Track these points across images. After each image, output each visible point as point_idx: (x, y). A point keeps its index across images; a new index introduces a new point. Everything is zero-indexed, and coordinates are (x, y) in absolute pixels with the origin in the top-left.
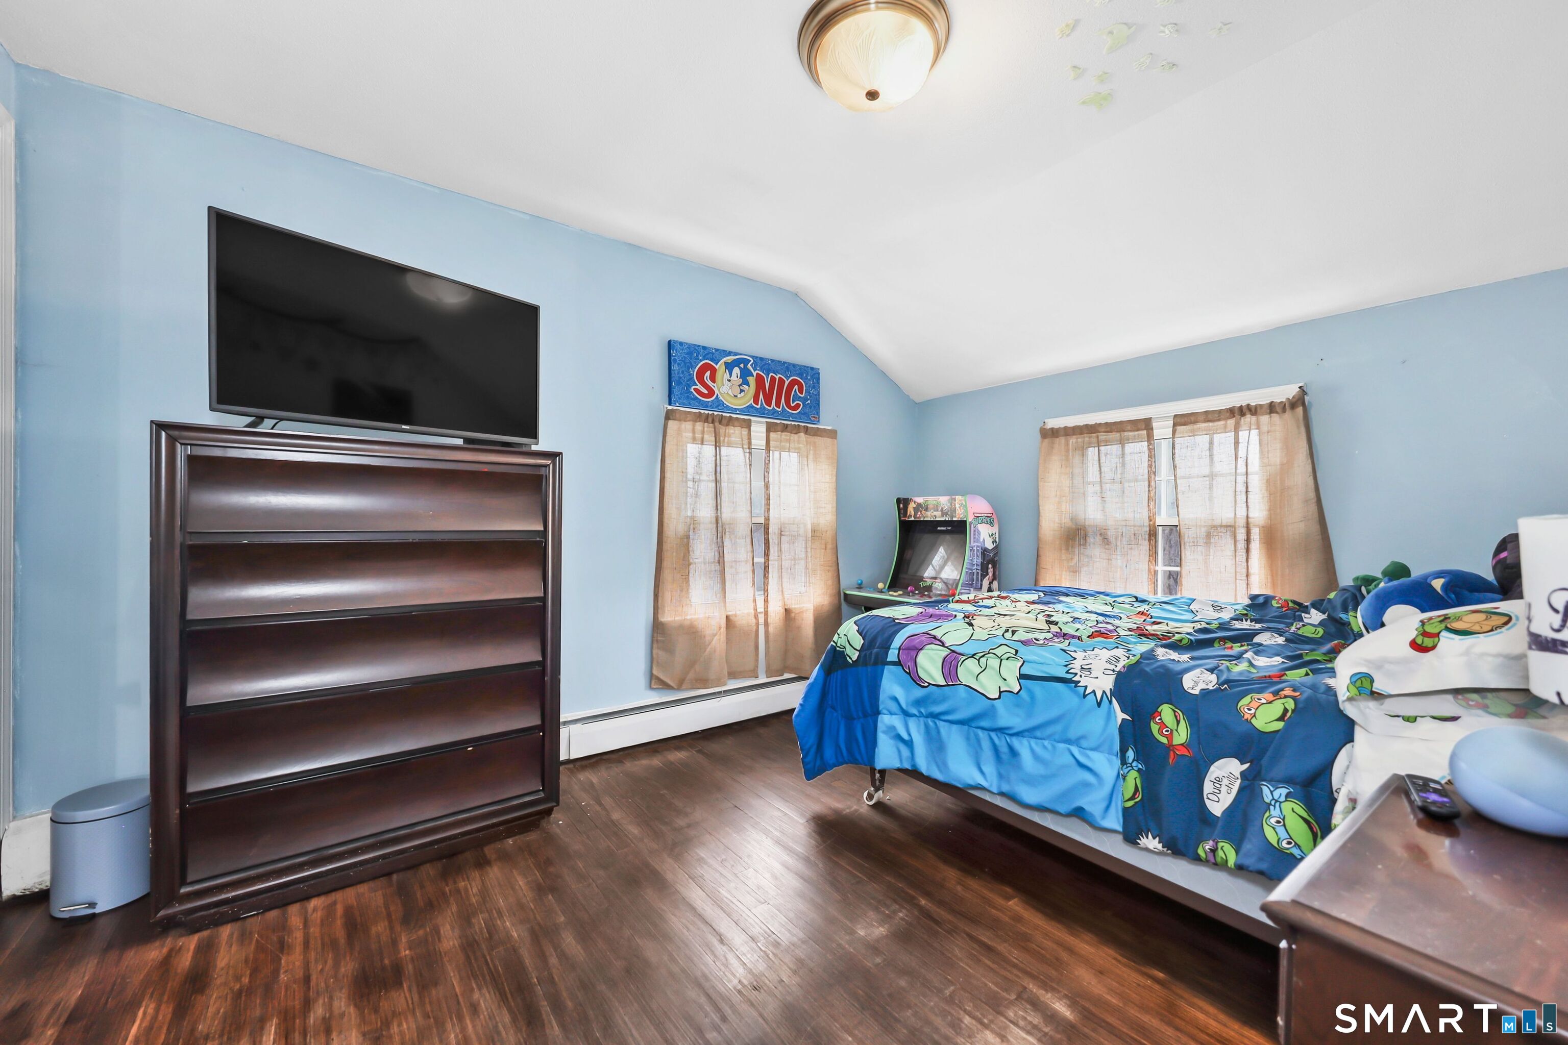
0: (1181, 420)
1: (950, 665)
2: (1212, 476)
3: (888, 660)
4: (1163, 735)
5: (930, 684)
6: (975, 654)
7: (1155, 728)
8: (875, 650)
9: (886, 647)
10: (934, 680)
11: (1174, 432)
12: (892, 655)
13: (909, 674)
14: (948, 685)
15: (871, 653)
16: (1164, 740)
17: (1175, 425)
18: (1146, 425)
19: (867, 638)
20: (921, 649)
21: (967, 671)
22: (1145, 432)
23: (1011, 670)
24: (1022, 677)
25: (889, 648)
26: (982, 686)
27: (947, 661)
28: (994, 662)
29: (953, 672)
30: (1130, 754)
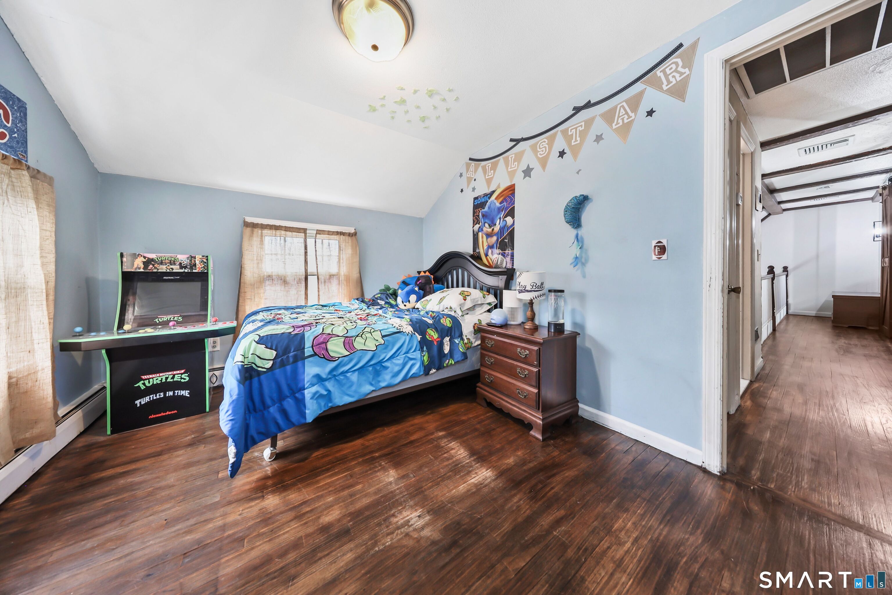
0: (319, 232)
1: (348, 343)
2: (330, 256)
3: (306, 356)
4: (430, 338)
5: (339, 358)
6: (358, 335)
7: (427, 337)
8: (291, 354)
9: (302, 349)
10: (341, 354)
11: (316, 236)
12: (308, 351)
13: (324, 357)
14: (352, 353)
15: (288, 357)
16: (430, 339)
17: (316, 234)
18: (304, 231)
19: (279, 349)
20: (327, 342)
21: (358, 344)
22: (303, 234)
23: (377, 335)
24: (383, 337)
25: (304, 348)
26: (368, 347)
27: (346, 343)
28: (369, 335)
29: (351, 346)
30: (425, 348)
